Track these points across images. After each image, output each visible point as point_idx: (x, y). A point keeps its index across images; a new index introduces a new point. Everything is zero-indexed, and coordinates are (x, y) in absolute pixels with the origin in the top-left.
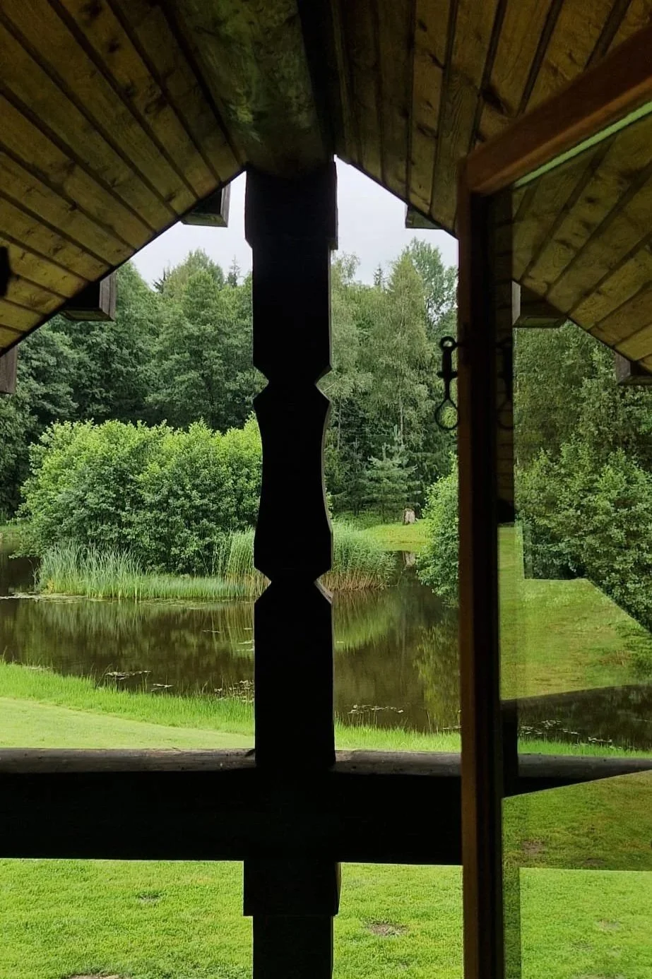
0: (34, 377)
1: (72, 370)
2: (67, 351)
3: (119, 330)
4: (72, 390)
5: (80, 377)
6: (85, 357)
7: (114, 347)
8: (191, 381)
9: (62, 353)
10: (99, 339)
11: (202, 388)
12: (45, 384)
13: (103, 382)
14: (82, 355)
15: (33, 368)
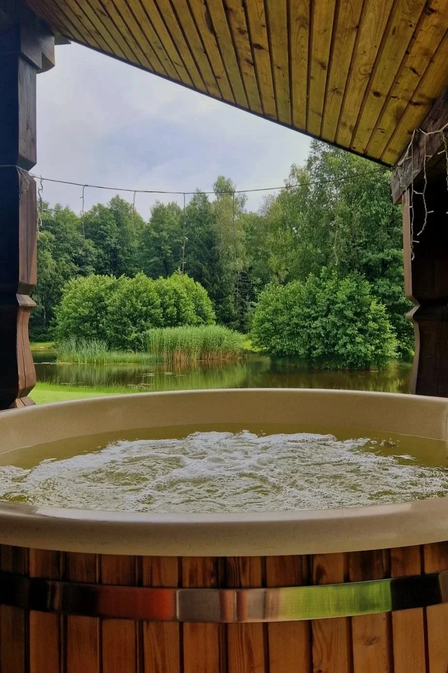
0: (73, 262)
1: (95, 259)
2: (92, 249)
3: (120, 238)
4: (94, 270)
5: (99, 263)
6: (101, 251)
7: (118, 247)
8: (155, 263)
9: (88, 249)
10: (110, 243)
11: (161, 266)
12: (79, 266)
13: (112, 266)
14: (100, 250)
15: (73, 258)
